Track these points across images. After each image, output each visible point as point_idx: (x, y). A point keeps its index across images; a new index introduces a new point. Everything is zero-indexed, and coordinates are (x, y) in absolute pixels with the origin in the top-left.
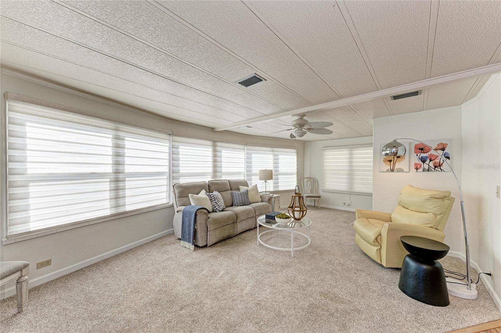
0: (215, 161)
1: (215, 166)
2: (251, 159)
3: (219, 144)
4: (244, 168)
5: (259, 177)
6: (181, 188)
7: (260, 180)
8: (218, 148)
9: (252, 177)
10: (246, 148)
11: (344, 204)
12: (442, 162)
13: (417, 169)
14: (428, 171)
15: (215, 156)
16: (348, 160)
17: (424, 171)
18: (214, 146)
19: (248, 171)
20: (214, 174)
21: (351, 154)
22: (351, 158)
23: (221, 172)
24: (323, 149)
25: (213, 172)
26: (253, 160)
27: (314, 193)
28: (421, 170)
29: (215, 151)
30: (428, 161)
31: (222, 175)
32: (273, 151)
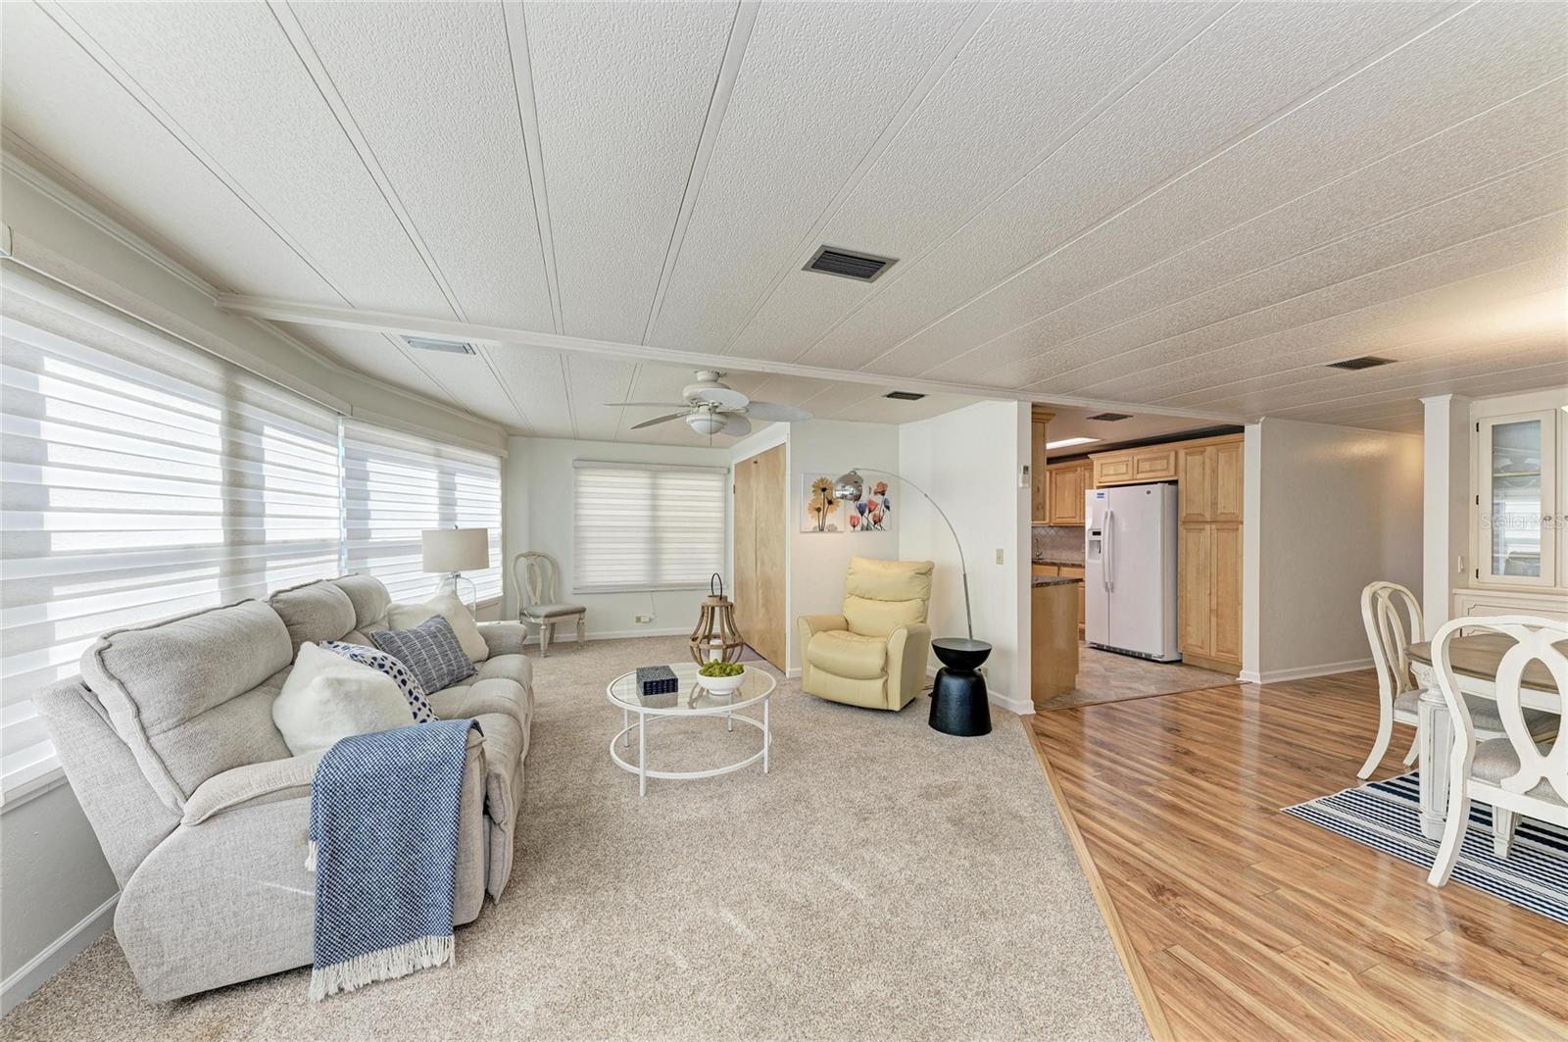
0: (235, 482)
1: (236, 511)
2: (366, 479)
3: (252, 389)
4: (335, 523)
5: (424, 558)
6: (182, 654)
7: (427, 570)
8: (248, 411)
9: (369, 560)
10: (341, 428)
11: (638, 619)
12: (882, 514)
13: (854, 527)
14: (867, 529)
15: (235, 452)
16: (647, 502)
17: (862, 529)
18: (232, 396)
19: (352, 535)
20: (232, 554)
21: (654, 486)
22: (654, 497)
23: (263, 543)
24: (577, 464)
25: (226, 545)
26: (370, 486)
27: (551, 602)
28: (858, 528)
29: (234, 423)
30: (867, 512)
31: (265, 559)
32: (438, 455)
